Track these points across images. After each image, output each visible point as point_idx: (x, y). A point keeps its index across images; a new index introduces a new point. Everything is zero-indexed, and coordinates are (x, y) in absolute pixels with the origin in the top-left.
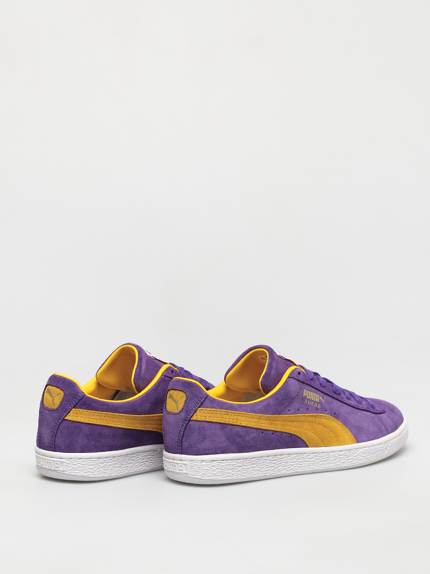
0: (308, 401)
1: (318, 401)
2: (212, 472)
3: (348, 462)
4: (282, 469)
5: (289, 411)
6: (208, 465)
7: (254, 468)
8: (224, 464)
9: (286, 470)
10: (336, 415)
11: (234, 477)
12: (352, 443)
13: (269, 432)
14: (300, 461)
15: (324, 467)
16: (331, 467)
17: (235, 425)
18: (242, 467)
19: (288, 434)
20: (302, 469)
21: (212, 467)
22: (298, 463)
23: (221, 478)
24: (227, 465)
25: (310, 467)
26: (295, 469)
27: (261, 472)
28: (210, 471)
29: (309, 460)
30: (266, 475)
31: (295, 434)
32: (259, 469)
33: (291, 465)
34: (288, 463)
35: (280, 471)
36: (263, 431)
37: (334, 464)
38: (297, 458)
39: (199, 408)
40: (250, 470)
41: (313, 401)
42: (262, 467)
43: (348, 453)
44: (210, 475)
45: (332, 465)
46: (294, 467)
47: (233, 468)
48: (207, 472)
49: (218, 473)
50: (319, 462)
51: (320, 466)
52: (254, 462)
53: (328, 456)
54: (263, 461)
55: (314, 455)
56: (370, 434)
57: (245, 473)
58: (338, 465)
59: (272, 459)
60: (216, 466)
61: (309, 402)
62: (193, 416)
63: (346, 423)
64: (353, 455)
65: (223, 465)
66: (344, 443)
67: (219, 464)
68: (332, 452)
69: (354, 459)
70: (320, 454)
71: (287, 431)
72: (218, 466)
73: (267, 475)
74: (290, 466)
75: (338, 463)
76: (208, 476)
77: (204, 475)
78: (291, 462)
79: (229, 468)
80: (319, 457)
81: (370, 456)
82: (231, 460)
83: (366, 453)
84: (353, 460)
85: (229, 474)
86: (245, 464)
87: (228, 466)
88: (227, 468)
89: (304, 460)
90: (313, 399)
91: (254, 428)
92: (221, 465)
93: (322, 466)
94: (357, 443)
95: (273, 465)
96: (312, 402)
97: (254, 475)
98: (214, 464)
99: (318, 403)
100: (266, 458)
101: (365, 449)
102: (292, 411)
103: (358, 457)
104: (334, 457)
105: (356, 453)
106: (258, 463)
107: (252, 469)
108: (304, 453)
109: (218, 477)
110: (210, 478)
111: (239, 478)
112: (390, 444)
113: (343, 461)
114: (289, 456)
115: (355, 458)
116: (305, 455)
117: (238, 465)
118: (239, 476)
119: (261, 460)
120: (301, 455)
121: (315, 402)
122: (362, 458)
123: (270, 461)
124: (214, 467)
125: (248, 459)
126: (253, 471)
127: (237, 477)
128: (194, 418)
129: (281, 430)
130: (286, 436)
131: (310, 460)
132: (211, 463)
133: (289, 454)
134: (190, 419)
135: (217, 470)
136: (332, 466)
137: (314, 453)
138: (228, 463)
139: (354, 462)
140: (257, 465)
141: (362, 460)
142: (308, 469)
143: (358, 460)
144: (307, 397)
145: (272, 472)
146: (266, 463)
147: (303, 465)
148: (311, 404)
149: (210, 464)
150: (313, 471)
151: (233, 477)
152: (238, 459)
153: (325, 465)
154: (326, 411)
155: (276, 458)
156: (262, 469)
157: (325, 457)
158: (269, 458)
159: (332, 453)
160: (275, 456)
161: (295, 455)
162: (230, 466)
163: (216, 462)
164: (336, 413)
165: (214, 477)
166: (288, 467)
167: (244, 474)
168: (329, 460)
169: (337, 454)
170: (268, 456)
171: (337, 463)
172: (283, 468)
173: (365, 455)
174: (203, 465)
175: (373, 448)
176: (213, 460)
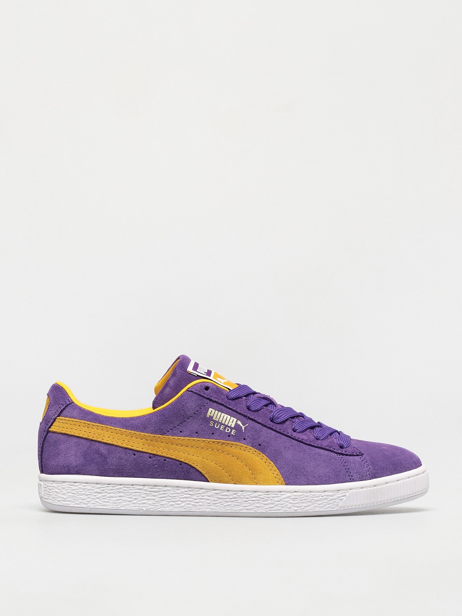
0: (214, 424)
1: (233, 426)
2: (62, 496)
3: (265, 507)
4: (168, 505)
5: (181, 432)
6: (58, 487)
7: (121, 498)
8: (77, 488)
9: (174, 507)
10: (260, 447)
11: (90, 505)
12: (278, 483)
13: (145, 454)
14: (195, 497)
15: (230, 509)
16: (240, 510)
17: (96, 441)
18: (102, 494)
19: (175, 461)
20: (198, 509)
21: (62, 490)
22: (192, 499)
23: (72, 505)
24: (80, 488)
25: (210, 507)
26: (188, 507)
27: (133, 504)
28: (59, 495)
29: (208, 498)
30: (142, 510)
31: (186, 462)
32: (129, 499)
33: (181, 501)
34: (177, 499)
35: (164, 507)
36: (135, 453)
37: (245, 508)
38: (191, 493)
39: (58, 417)
40: (114, 499)
41: (224, 425)
42: (134, 497)
43: (265, 496)
44: (60, 499)
45: (242, 508)
46: (185, 504)
47: (89, 493)
48: (57, 495)
49: (69, 498)
50: (223, 503)
51: (224, 508)
52: (120, 490)
53: (235, 496)
54: (136, 491)
55: (215, 492)
56: (314, 477)
57: (108, 502)
58: (251, 509)
59: (150, 489)
60: (66, 489)
61: (217, 426)
62: (52, 427)
63: (274, 457)
64: (272, 498)
65: (74, 488)
66: (266, 482)
67: (70, 486)
68: (242, 491)
69: (275, 504)
70: (223, 492)
71: (173, 457)
72: (69, 489)
73: (144, 509)
74: (179, 502)
75: (251, 507)
76: (59, 501)
77: (54, 499)
78: (180, 497)
79: (83, 492)
80: (222, 495)
81: (305, 504)
82: (86, 483)
83: (296, 500)
84: (273, 506)
85: (84, 501)
86: (106, 490)
87: (81, 490)
88: (80, 493)
89: (201, 497)
90: (223, 422)
91: (121, 447)
92: (73, 487)
93: (228, 508)
94: (286, 484)
95: (153, 498)
96: (222, 426)
97: (122, 506)
98: (64, 486)
99: (232, 429)
100: (141, 487)
101: (295, 494)
102: (184, 433)
103: (282, 502)
104: (243, 498)
105: (278, 497)
106: (128, 492)
107: (119, 498)
108: (201, 489)
109: (69, 503)
110: (60, 503)
111: (97, 507)
112: (348, 494)
113: (258, 505)
114: (178, 490)
115: (277, 503)
116: (202, 490)
117: (96, 490)
118: (98, 505)
119: (132, 489)
120: (197, 490)
121: (227, 426)
122: (290, 505)
123: (147, 492)
124: (64, 490)
125: (111, 485)
126: (120, 501)
127: (94, 506)
128: (52, 429)
129: (164, 455)
130: (172, 463)
131: (210, 498)
132: (61, 484)
133: (177, 487)
134: (48, 429)
135: (68, 494)
136: (242, 510)
137: (215, 490)
138: (81, 486)
139: (275, 508)
140: (126, 494)
141: (290, 508)
142: (208, 510)
143: (282, 507)
144: (214, 418)
145: (151, 507)
146: (140, 494)
147: (200, 504)
148: (220, 427)
149: (60, 486)
150: (216, 513)
151: (88, 505)
152: (97, 484)
153: (231, 507)
154: (244, 439)
155: (156, 489)
156: (135, 501)
157: (231, 497)
158: (146, 488)
159: (242, 493)
160: (155, 486)
161: (186, 490)
162: (84, 490)
163: (67, 483)
164: (263, 444)
165: (64, 502)
166: (176, 503)
167: (105, 503)
168: (237, 502)
169: (248, 495)
170: (144, 485)
171: (249, 506)
172: (168, 503)
173: (295, 502)
174: (53, 487)
175: (310, 494)
176: (64, 481)
